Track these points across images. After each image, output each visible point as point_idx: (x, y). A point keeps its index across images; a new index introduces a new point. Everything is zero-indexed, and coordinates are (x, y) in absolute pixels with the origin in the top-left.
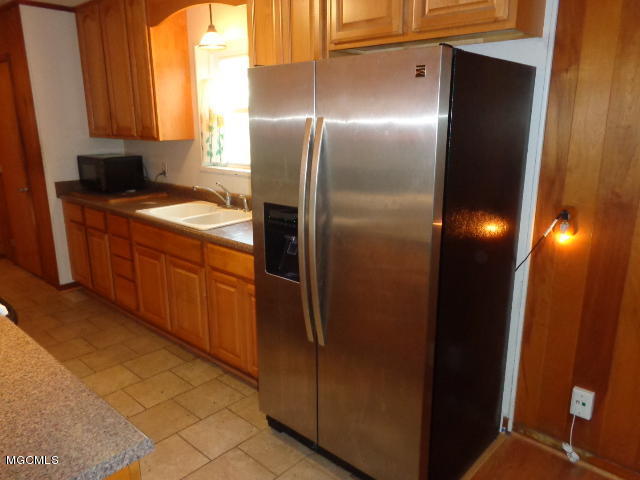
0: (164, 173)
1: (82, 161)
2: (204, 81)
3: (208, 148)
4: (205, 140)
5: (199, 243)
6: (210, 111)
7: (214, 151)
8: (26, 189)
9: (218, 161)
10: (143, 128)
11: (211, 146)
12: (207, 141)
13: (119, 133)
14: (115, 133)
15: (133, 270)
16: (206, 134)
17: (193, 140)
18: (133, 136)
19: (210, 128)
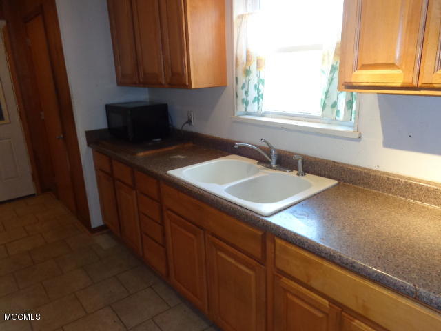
0: (189, 122)
1: (110, 109)
2: (241, 17)
3: (244, 97)
4: (240, 85)
5: (260, 233)
6: (247, 52)
7: (250, 99)
8: (62, 136)
9: (255, 109)
10: (173, 74)
11: (246, 93)
12: (243, 86)
13: (146, 81)
14: (141, 80)
15: (164, 235)
16: (242, 80)
17: (226, 86)
18: (161, 84)
19: (247, 72)
